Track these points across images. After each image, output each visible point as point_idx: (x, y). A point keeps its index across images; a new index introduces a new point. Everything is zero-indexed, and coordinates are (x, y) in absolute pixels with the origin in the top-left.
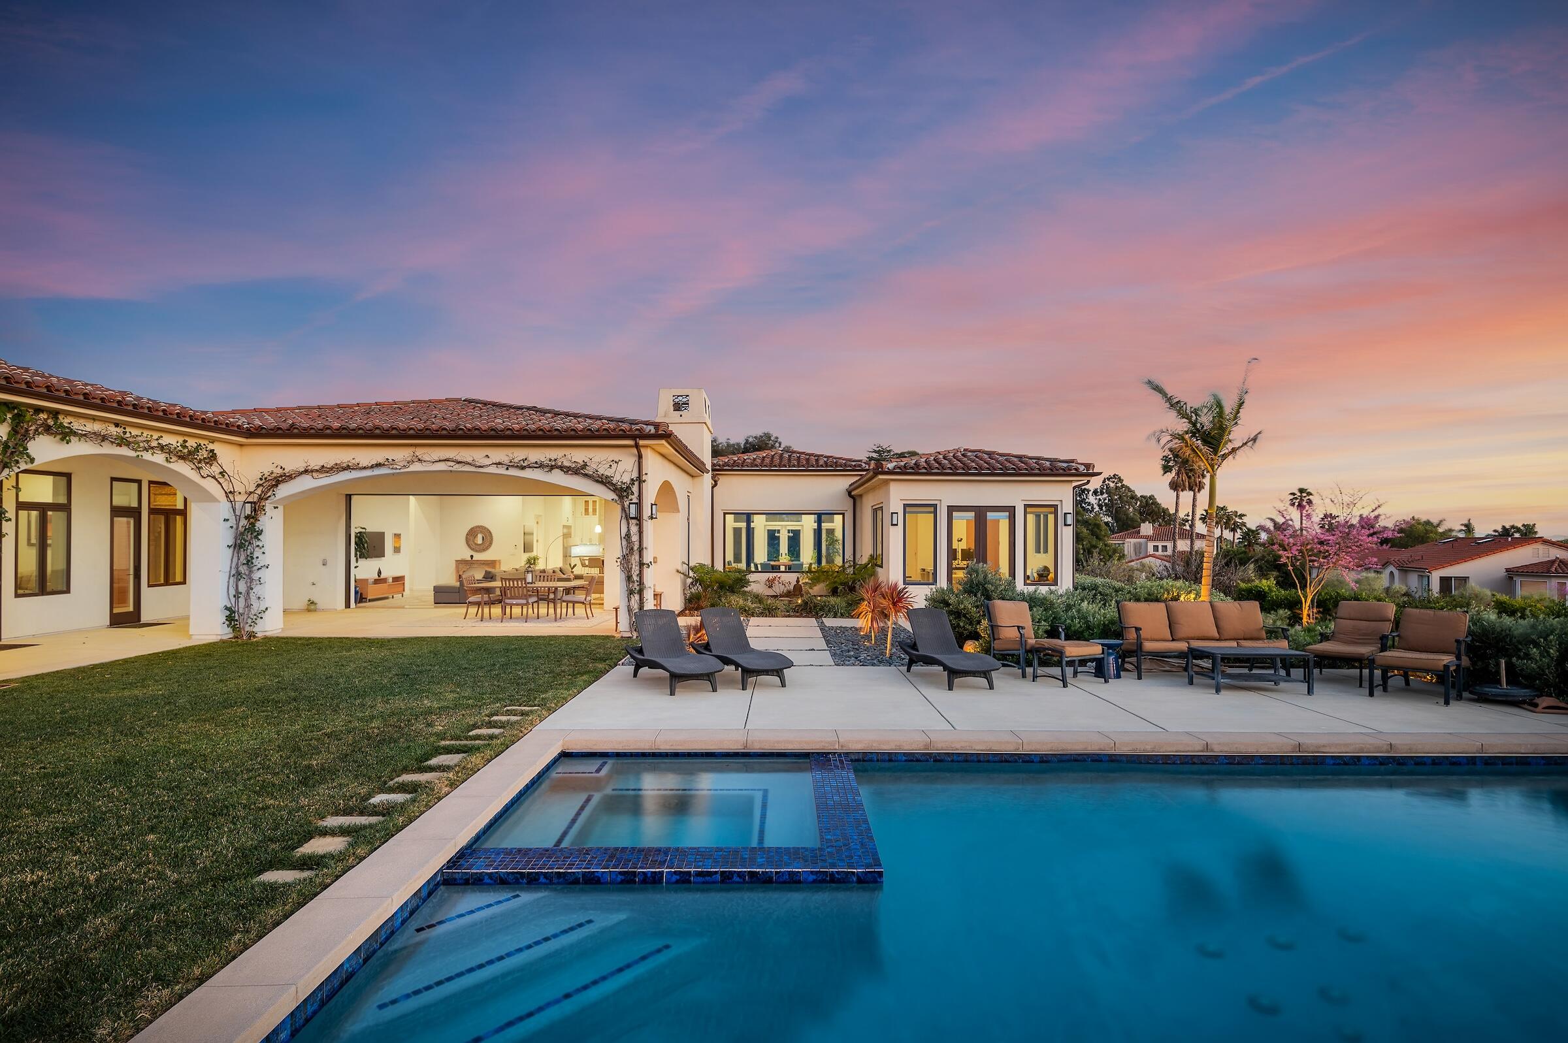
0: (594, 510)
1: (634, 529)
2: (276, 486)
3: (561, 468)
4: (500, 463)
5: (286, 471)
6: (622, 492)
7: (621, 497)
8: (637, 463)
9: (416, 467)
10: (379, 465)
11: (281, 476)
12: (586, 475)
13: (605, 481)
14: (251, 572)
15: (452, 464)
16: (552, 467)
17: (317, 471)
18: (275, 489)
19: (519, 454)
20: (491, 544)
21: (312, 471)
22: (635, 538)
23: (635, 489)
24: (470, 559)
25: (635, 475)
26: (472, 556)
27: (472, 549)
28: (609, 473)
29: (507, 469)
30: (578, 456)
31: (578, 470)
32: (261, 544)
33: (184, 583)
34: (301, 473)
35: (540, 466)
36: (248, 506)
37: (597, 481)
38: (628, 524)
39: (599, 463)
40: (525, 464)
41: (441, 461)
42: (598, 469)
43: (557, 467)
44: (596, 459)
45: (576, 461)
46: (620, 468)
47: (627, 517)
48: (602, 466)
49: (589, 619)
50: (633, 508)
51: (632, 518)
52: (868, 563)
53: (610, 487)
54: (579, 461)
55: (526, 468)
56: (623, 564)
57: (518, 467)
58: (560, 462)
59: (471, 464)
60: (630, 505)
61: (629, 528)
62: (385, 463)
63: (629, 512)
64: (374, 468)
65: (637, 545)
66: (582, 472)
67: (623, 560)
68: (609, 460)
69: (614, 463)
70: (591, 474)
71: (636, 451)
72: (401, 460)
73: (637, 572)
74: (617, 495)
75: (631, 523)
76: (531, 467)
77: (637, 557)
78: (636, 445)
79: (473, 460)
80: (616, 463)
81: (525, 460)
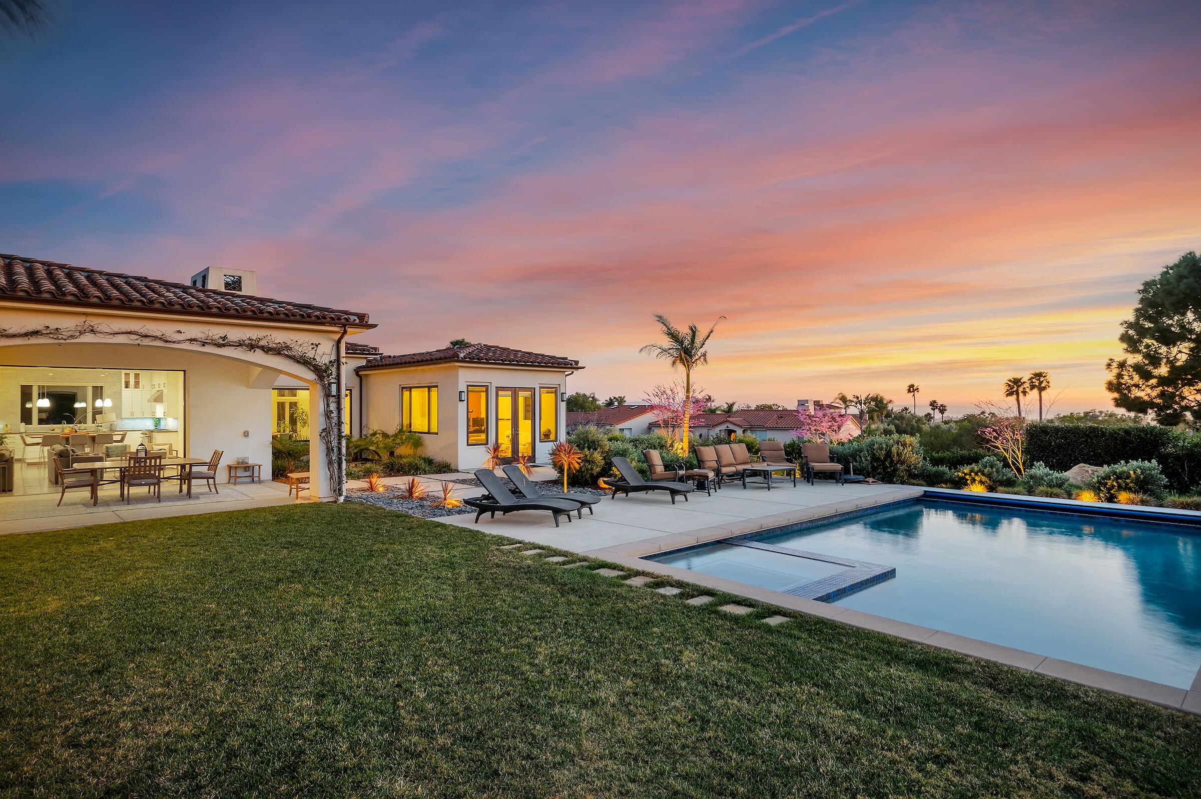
1: (333, 407)
3: (262, 348)
4: (195, 340)
6: (320, 372)
7: (321, 378)
8: (335, 348)
9: (88, 338)
10: (36, 333)
12: (289, 357)
13: (304, 362)
15: (135, 337)
16: (252, 346)
19: (216, 332)
22: (335, 414)
23: (334, 370)
25: (333, 357)
28: (311, 354)
29: (204, 345)
30: (278, 336)
31: (277, 351)
35: (240, 344)
37: (298, 362)
38: (328, 401)
39: (301, 345)
40: (224, 342)
41: (123, 333)
42: (300, 351)
43: (258, 347)
44: (300, 342)
45: (279, 343)
46: (320, 350)
47: (328, 395)
48: (305, 348)
49: (217, 493)
50: (334, 387)
51: (333, 396)
52: (401, 431)
53: (312, 368)
54: (281, 342)
55: (224, 345)
56: (324, 437)
57: (215, 344)
58: (263, 343)
59: (160, 339)
60: (330, 384)
61: (328, 405)
62: (44, 332)
63: (330, 390)
64: (29, 337)
65: (335, 420)
66: (286, 353)
67: (324, 434)
68: (310, 343)
69: (314, 346)
70: (294, 356)
71: (337, 337)
72: (68, 330)
73: (336, 444)
74: (317, 375)
75: (331, 401)
76: (230, 346)
77: (336, 430)
78: (345, 332)
79: (163, 335)
80: (317, 346)
81: (224, 338)
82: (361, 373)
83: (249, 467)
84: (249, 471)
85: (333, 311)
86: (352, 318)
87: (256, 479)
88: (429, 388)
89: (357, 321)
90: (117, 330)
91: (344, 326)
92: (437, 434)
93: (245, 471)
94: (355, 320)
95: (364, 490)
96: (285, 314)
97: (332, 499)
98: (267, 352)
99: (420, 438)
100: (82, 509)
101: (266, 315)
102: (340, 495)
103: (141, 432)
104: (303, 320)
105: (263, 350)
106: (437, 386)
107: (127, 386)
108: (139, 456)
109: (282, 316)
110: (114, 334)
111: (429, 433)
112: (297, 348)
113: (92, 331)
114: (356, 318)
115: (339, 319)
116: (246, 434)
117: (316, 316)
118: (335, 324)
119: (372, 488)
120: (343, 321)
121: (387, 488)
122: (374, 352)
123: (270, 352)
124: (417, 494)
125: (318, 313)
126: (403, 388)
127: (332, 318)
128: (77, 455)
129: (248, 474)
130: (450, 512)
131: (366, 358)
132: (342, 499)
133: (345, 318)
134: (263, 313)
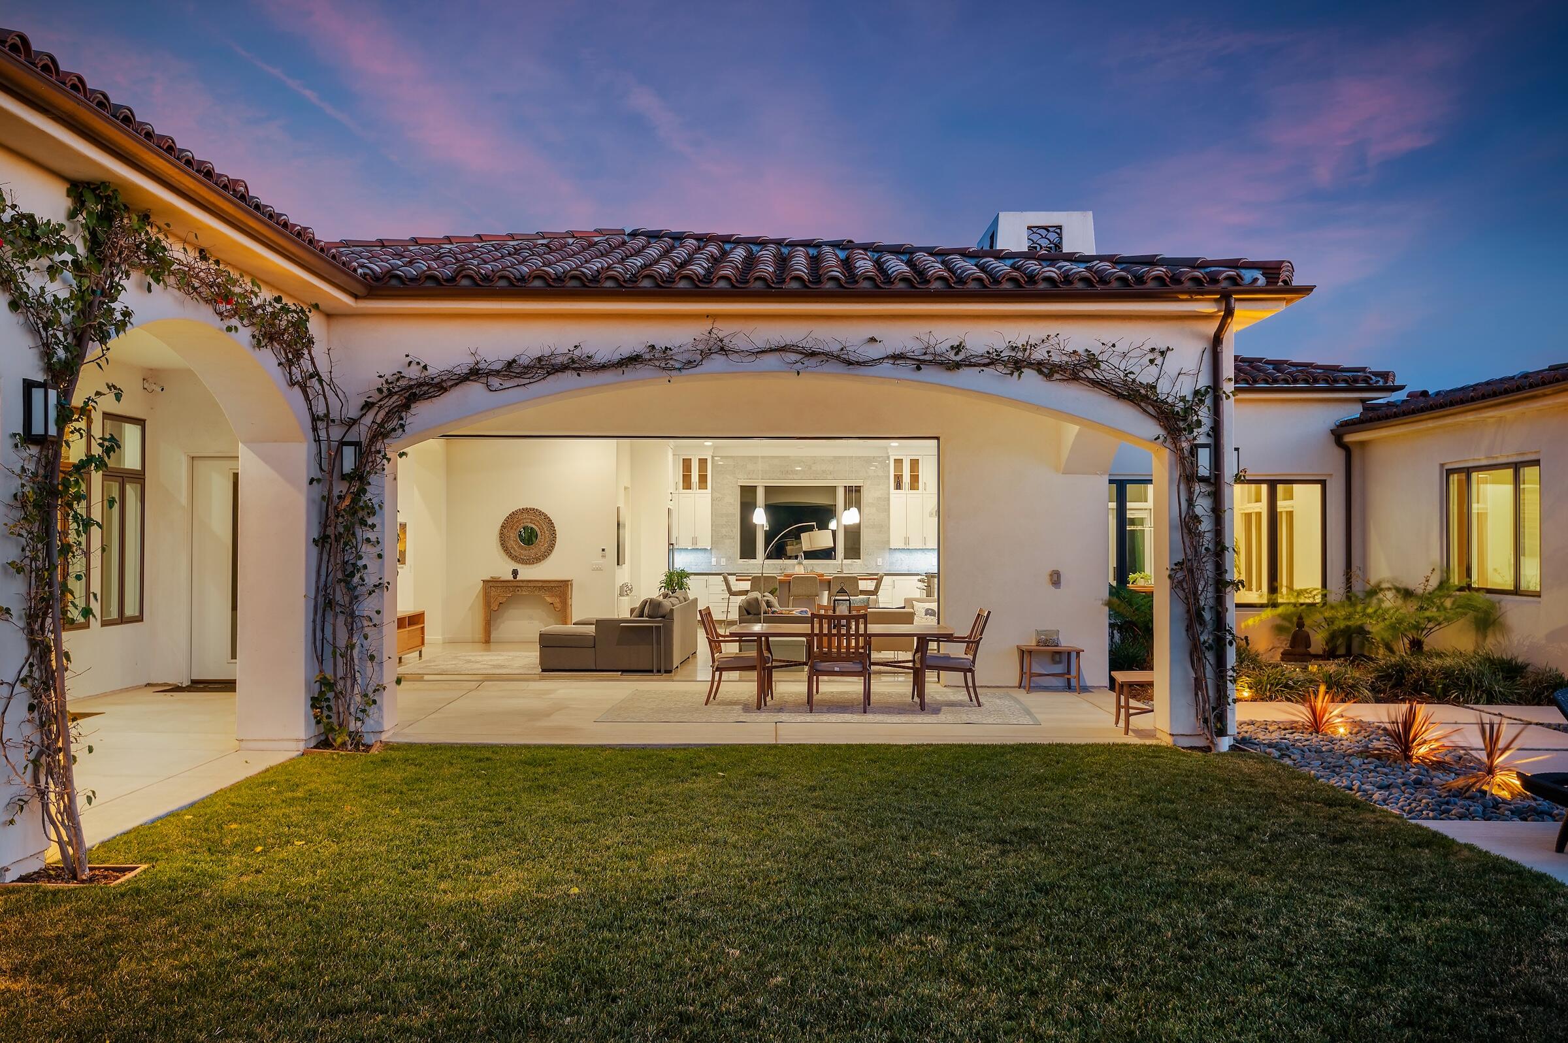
0: (703, 479)
1: (1202, 506)
2: (406, 406)
3: (1039, 367)
4: (902, 356)
5: (431, 371)
6: (1175, 420)
7: (1173, 434)
8: (1207, 357)
9: (715, 364)
11: (420, 385)
12: (1097, 384)
13: (1133, 394)
14: (355, 598)
16: (1016, 364)
17: (497, 373)
18: (403, 414)
19: (944, 334)
20: (552, 546)
21: (490, 373)
22: (1206, 526)
23: (1204, 414)
24: (511, 577)
25: (1204, 381)
26: (515, 573)
27: (514, 558)
28: (1146, 376)
29: (919, 368)
30: (1072, 337)
31: (1072, 371)
32: (372, 536)
33: (140, 619)
34: (464, 379)
35: (991, 361)
36: (349, 453)
38: (1190, 493)
39: (1125, 355)
40: (958, 358)
41: (771, 350)
42: (1122, 368)
43: (1030, 365)
44: (1121, 348)
45: (1075, 352)
46: (1172, 364)
47: (1189, 477)
48: (1132, 361)
49: (979, 705)
50: (1204, 456)
51: (1203, 480)
52: (1443, 584)
53: (1150, 409)
54: (1081, 351)
55: (957, 365)
56: (1180, 582)
57: (941, 364)
58: (1039, 355)
59: (838, 357)
60: (1194, 449)
61: (1191, 503)
62: (647, 356)
63: (1194, 465)
64: (624, 368)
65: (1207, 540)
66: (1091, 375)
67: (1180, 575)
68: (1147, 347)
69: (1156, 355)
70: (1109, 382)
71: (1211, 328)
72: (682, 350)
73: (1211, 602)
74: (1165, 428)
75: (1197, 492)
76: (971, 365)
77: (1209, 567)
78: (1229, 313)
79: (842, 349)
80: (1162, 353)
81: (958, 349)
82: (1349, 438)
83: (1059, 653)
84: (1060, 662)
85: (1205, 264)
86: (1248, 275)
87: (1074, 682)
88: (1517, 467)
89: (1262, 281)
90: (762, 345)
91: (1226, 297)
92: (1537, 595)
93: (1055, 662)
94: (1256, 280)
95: (1293, 727)
96: (1084, 280)
97: (1201, 742)
98: (1049, 376)
99: (1493, 605)
100: (737, 713)
101: (1042, 286)
102: (1222, 732)
103: (919, 577)
104: (1128, 290)
105: (1040, 372)
106: (1536, 463)
107: (898, 486)
108: (838, 613)
109: (1080, 285)
110: (758, 352)
111: (1516, 591)
112: (1115, 361)
113: (722, 349)
114: (1257, 274)
115: (1214, 280)
116: (1056, 579)
117: (1157, 278)
118: (1202, 294)
119: (1316, 724)
120: (1224, 284)
121: (1359, 726)
122: (1381, 383)
123: (1057, 376)
124: (1423, 750)
125: (1160, 271)
126: (1450, 472)
127: (1196, 280)
128: (773, 613)
129: (1059, 669)
130: (1492, 809)
131: (1363, 401)
132: (1224, 744)
133: (1229, 278)
134: (1035, 283)
